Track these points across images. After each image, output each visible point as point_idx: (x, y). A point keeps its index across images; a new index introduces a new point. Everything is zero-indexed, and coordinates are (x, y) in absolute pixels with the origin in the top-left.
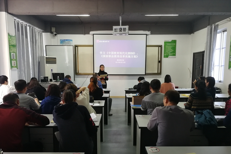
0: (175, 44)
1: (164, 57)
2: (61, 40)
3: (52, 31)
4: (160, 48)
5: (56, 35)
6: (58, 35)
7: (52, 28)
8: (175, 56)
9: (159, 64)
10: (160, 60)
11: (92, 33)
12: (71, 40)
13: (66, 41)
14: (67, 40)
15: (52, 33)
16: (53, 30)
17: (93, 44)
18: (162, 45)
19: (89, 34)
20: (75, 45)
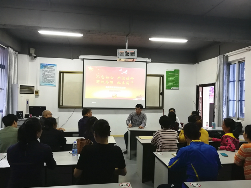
0: (178, 74)
1: (166, 89)
2: (41, 64)
3: (31, 53)
4: (161, 78)
5: (35, 57)
6: (38, 58)
7: (31, 49)
8: (179, 87)
9: (161, 96)
10: (161, 92)
11: (82, 57)
12: (55, 65)
13: (48, 66)
14: (49, 64)
15: (30, 55)
16: (32, 51)
17: (82, 71)
18: (164, 75)
19: (78, 58)
20: (60, 71)
